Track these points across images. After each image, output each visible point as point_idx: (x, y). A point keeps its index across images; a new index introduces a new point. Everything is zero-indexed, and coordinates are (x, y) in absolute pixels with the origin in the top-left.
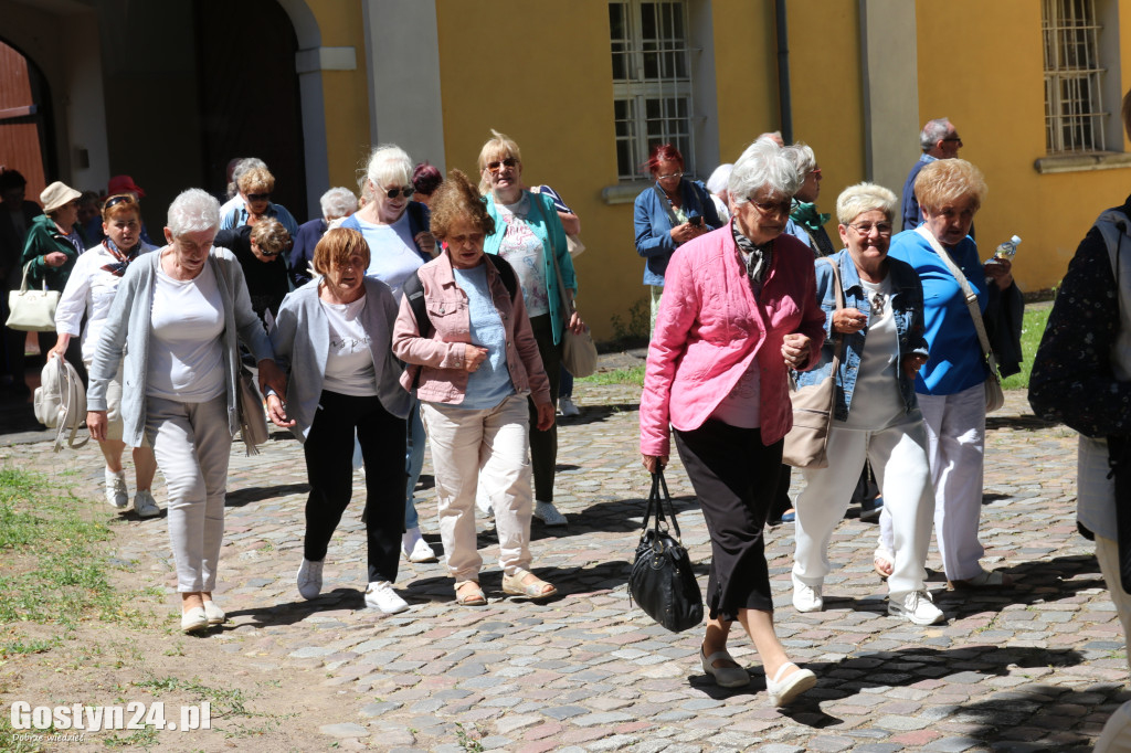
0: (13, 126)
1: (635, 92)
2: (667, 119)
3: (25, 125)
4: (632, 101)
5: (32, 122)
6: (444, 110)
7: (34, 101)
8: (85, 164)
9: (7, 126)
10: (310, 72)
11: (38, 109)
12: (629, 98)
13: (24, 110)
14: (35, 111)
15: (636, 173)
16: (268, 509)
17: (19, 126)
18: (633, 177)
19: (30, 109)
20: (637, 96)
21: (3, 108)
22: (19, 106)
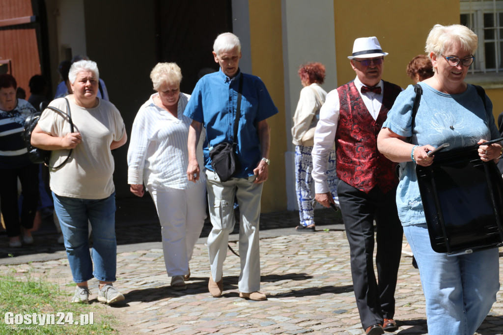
0: (18, 31)
1: (476, 8)
2: (499, 28)
3: (26, 31)
4: (473, 15)
5: (32, 28)
6: (336, 21)
7: (34, 12)
9: (14, 31)
11: (37, 18)
12: (471, 12)
13: (27, 19)
14: (34, 20)
15: (475, 68)
16: (227, 315)
17: (22, 31)
18: (473, 71)
19: (31, 18)
20: (477, 11)
21: (11, 18)
22: (23, 16)
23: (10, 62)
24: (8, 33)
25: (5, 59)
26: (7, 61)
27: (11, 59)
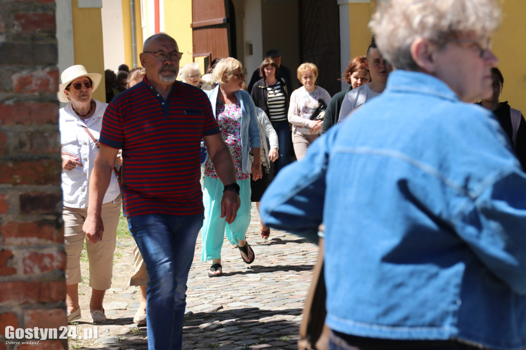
0: (216, 29)
3: (222, 29)
5: (225, 27)
7: (226, 15)
8: (251, 53)
9: (214, 29)
10: (343, 4)
11: (227, 20)
13: (221, 20)
14: (226, 22)
17: (219, 29)
19: (224, 19)
21: (212, 19)
22: (219, 18)
23: (211, 54)
24: (210, 31)
25: (207, 52)
26: (208, 54)
27: (211, 53)
